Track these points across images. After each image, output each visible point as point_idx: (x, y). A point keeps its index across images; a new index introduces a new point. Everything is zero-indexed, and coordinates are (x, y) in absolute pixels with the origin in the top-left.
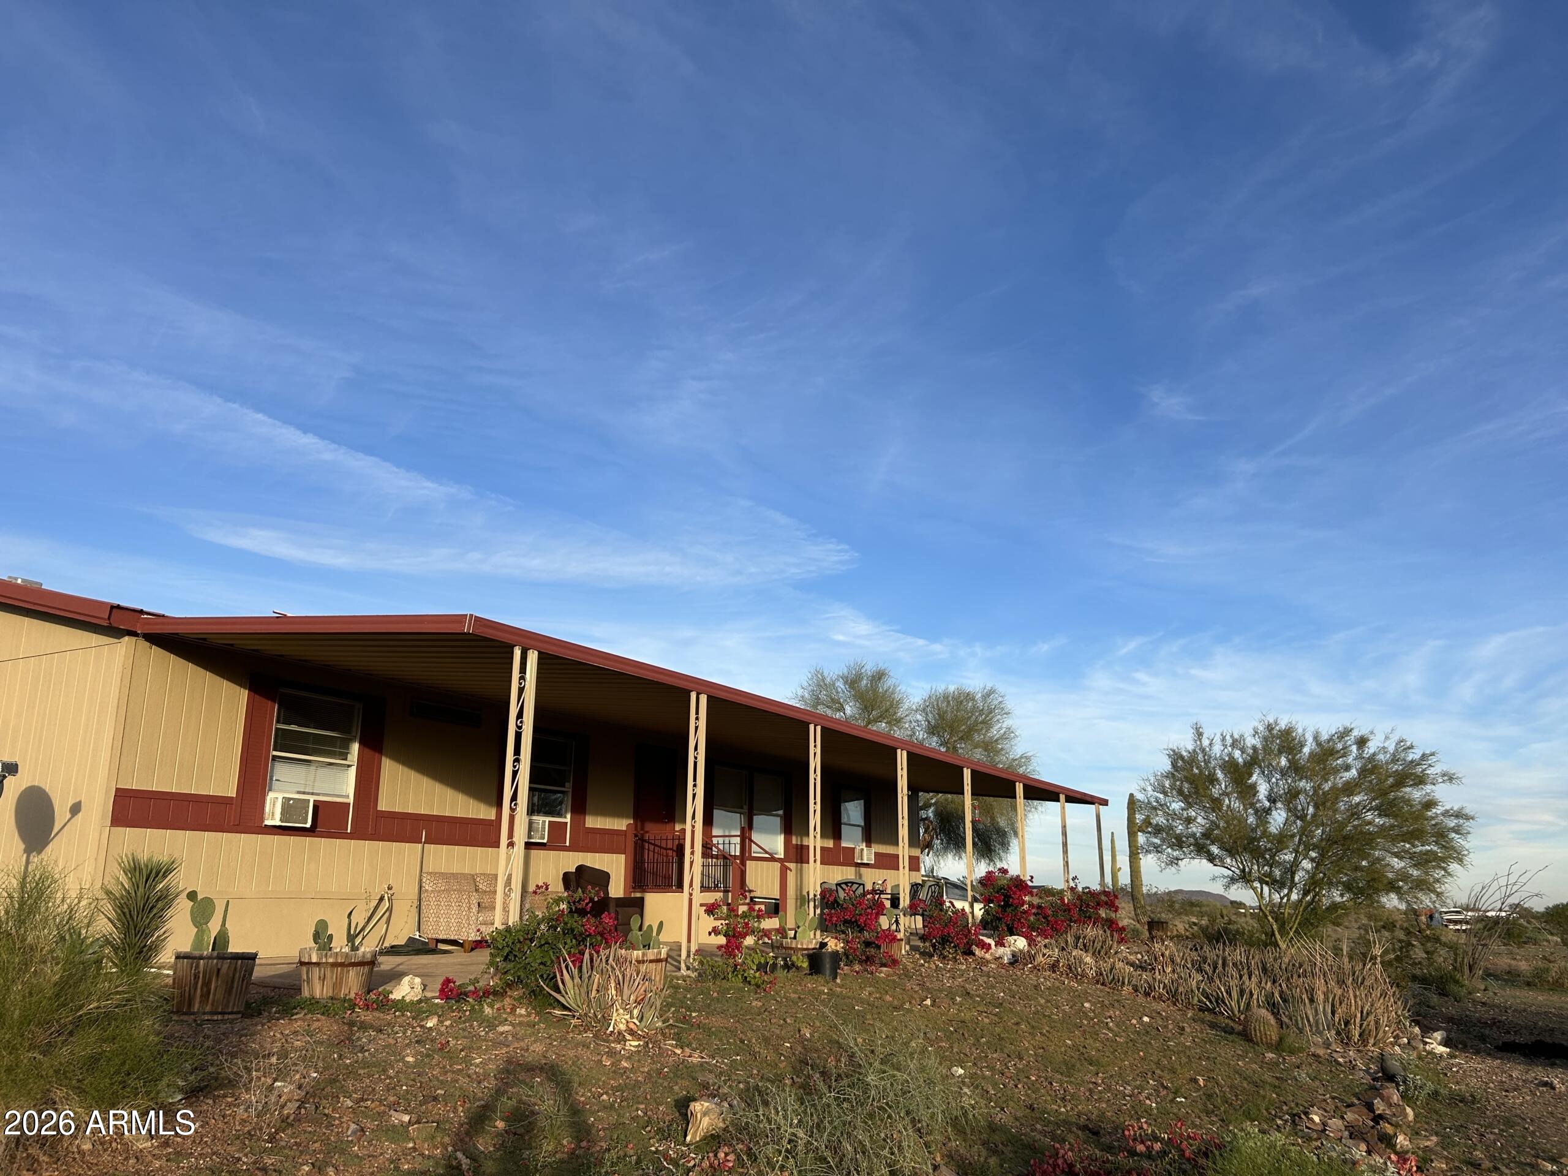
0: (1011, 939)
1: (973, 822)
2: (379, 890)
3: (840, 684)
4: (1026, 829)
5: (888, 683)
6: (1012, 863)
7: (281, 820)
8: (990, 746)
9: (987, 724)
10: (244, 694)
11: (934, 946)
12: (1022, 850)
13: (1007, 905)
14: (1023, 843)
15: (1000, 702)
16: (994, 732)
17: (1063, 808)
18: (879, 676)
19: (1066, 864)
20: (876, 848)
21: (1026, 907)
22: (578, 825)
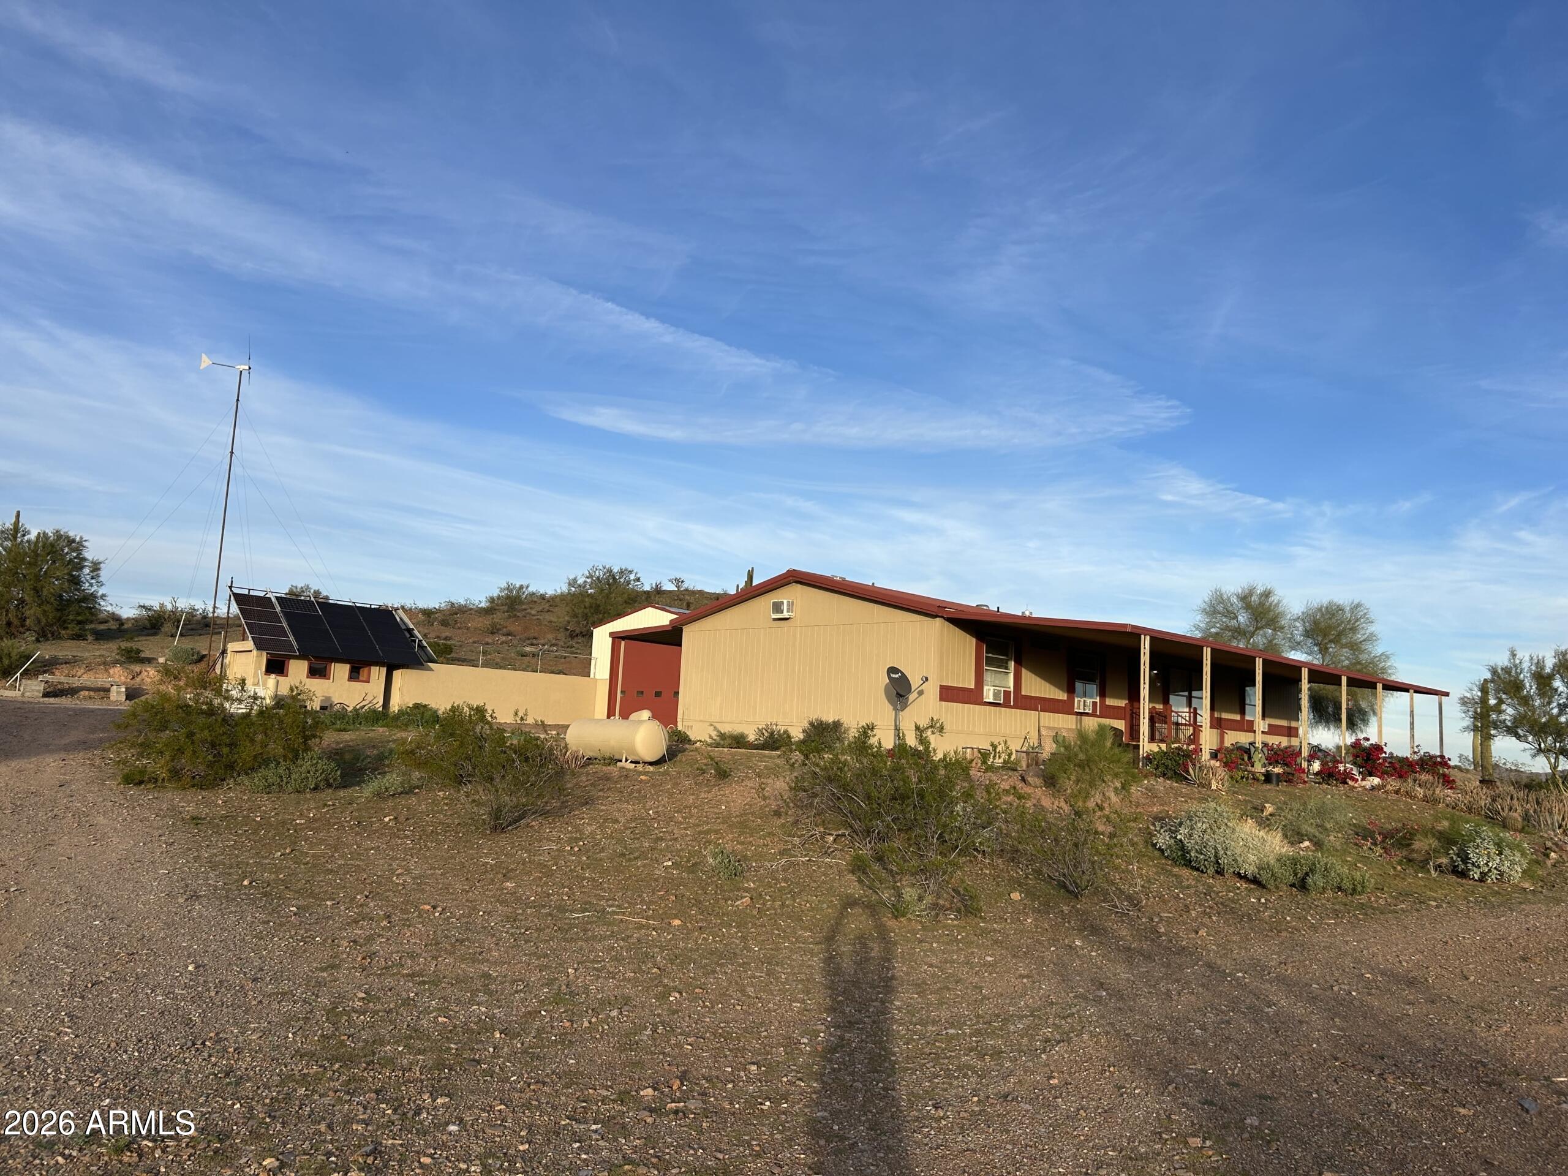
0: (1371, 778)
1: (1347, 709)
3: (1234, 600)
4: (1384, 709)
5: (1274, 599)
6: (1371, 734)
7: (994, 699)
8: (1355, 647)
9: (1354, 630)
10: (974, 640)
12: (1380, 727)
13: (1368, 759)
14: (1381, 721)
15: (1365, 614)
16: (1359, 637)
17: (1412, 699)
19: (1412, 736)
20: (1269, 721)
21: (1381, 761)
22: (1102, 702)
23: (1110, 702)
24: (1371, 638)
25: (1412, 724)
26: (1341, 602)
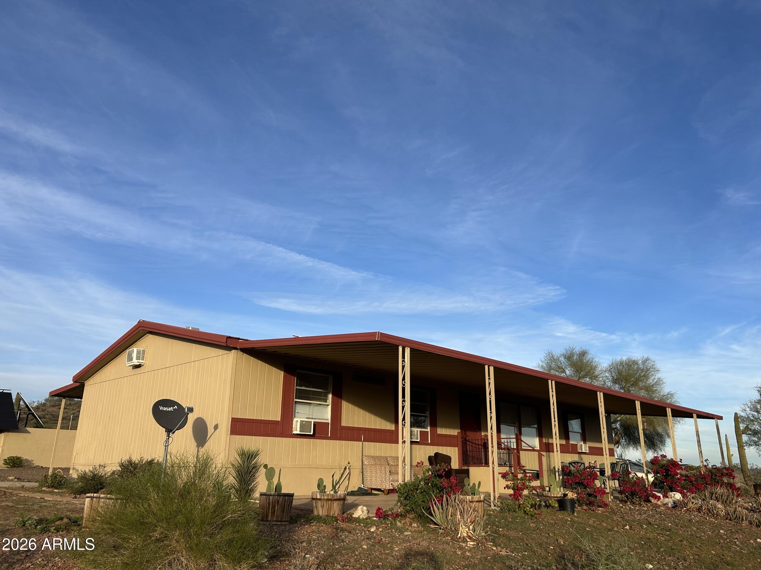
0: (672, 494)
1: (643, 429)
2: (344, 464)
3: (562, 359)
4: (675, 433)
5: (588, 357)
7: (300, 431)
8: (649, 389)
9: (646, 377)
10: (282, 373)
11: (627, 497)
12: (674, 445)
13: (667, 475)
14: (674, 442)
15: (653, 365)
16: (651, 381)
17: (696, 421)
18: (583, 354)
19: (701, 452)
20: (589, 444)
21: (679, 476)
22: (433, 432)
23: (441, 431)
24: (659, 382)
25: (699, 441)
26: (635, 359)
